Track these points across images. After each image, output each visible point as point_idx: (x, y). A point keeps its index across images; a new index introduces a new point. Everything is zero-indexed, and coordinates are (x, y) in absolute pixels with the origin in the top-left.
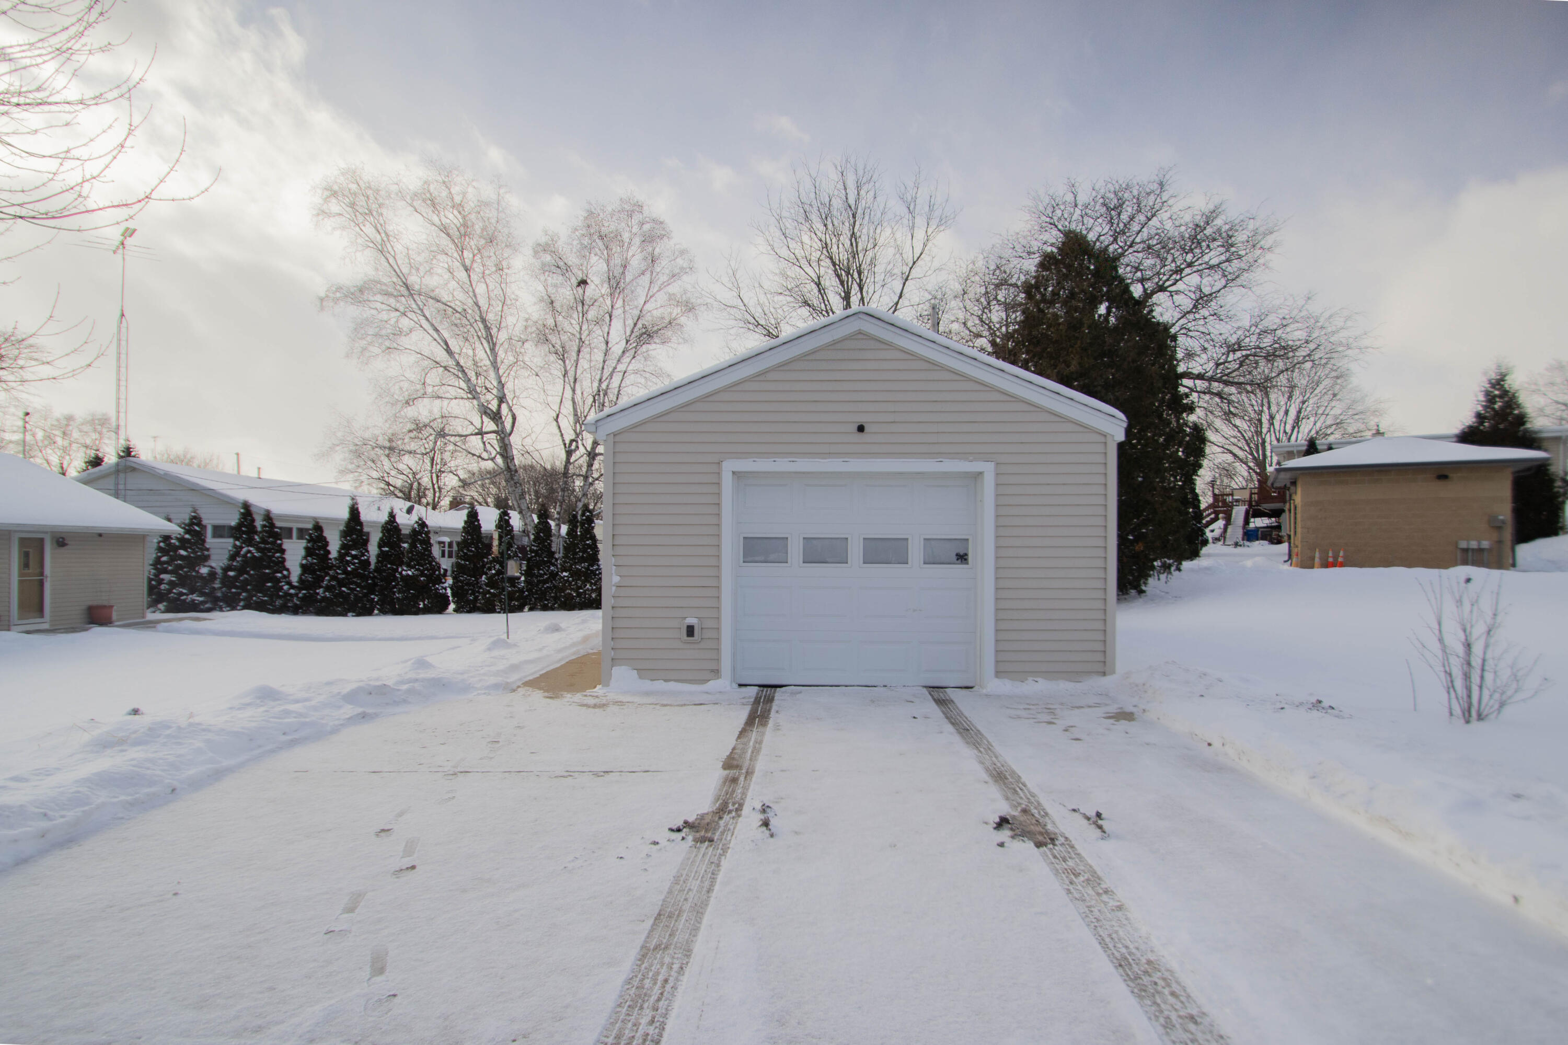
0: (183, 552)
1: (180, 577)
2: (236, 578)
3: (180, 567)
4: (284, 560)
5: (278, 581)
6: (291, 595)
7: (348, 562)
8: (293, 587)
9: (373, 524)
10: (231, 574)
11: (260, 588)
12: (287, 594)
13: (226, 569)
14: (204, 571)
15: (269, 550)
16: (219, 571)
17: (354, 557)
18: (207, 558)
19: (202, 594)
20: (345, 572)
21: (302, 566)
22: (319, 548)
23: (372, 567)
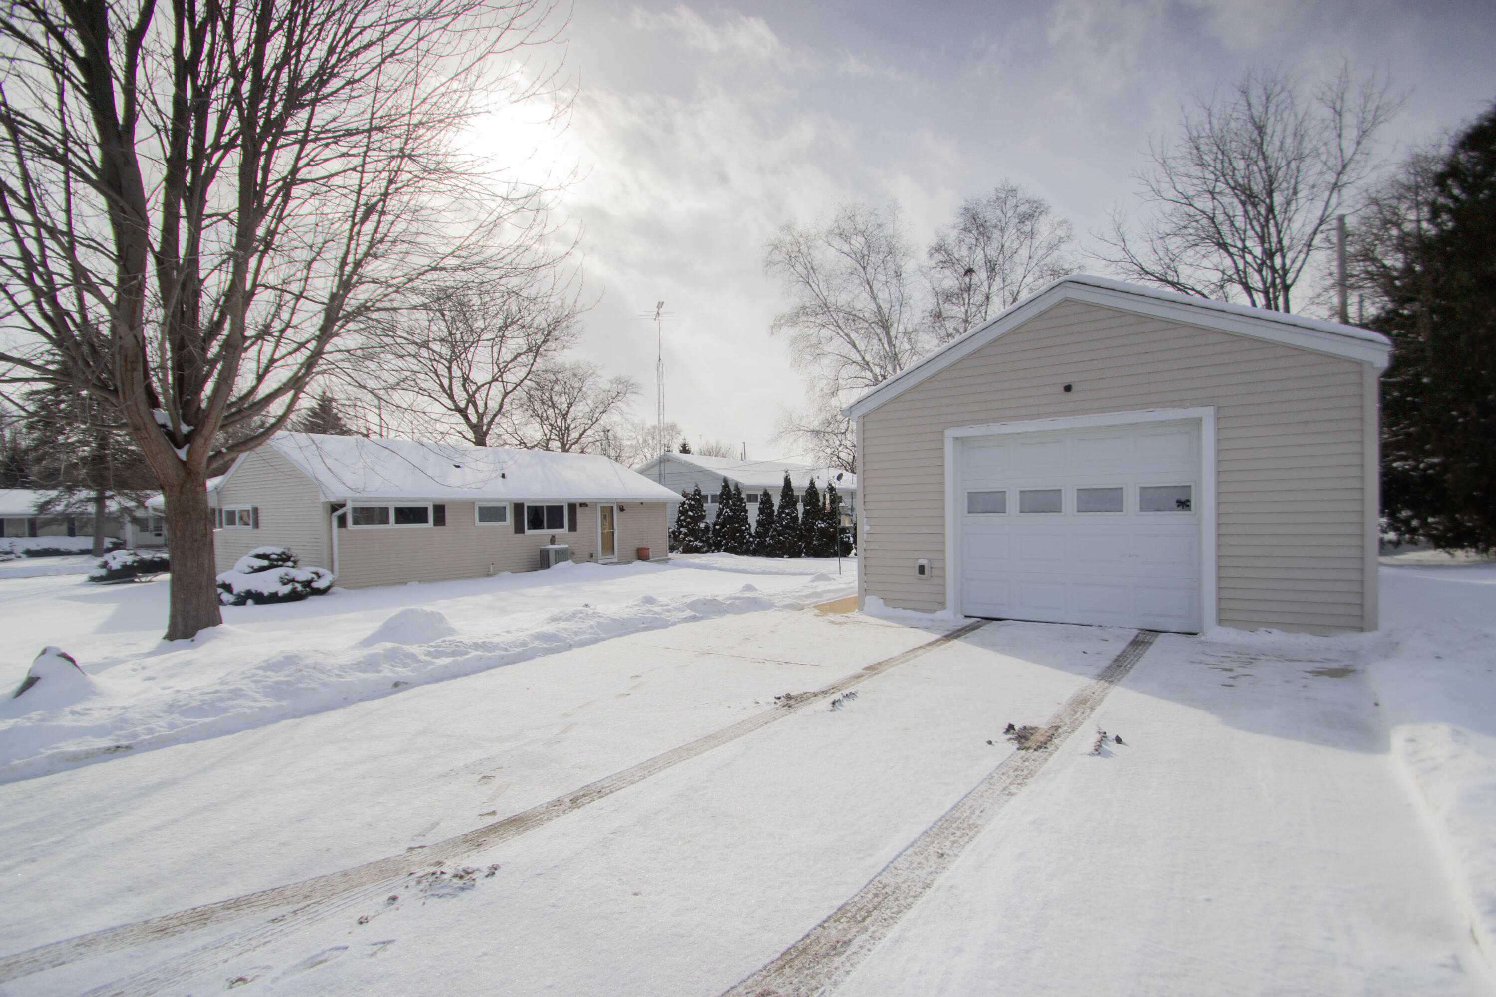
0: (690, 514)
1: (689, 530)
2: (720, 530)
3: (689, 523)
4: (747, 517)
5: (743, 532)
6: (751, 542)
7: (783, 519)
8: (751, 536)
9: (799, 488)
10: (717, 527)
11: (733, 538)
12: (748, 541)
13: (715, 524)
14: (702, 526)
15: (737, 511)
16: (711, 526)
17: (787, 514)
18: (703, 517)
19: (701, 541)
20: (782, 526)
21: (758, 522)
22: (767, 509)
23: (800, 521)
